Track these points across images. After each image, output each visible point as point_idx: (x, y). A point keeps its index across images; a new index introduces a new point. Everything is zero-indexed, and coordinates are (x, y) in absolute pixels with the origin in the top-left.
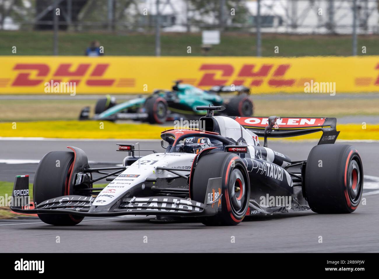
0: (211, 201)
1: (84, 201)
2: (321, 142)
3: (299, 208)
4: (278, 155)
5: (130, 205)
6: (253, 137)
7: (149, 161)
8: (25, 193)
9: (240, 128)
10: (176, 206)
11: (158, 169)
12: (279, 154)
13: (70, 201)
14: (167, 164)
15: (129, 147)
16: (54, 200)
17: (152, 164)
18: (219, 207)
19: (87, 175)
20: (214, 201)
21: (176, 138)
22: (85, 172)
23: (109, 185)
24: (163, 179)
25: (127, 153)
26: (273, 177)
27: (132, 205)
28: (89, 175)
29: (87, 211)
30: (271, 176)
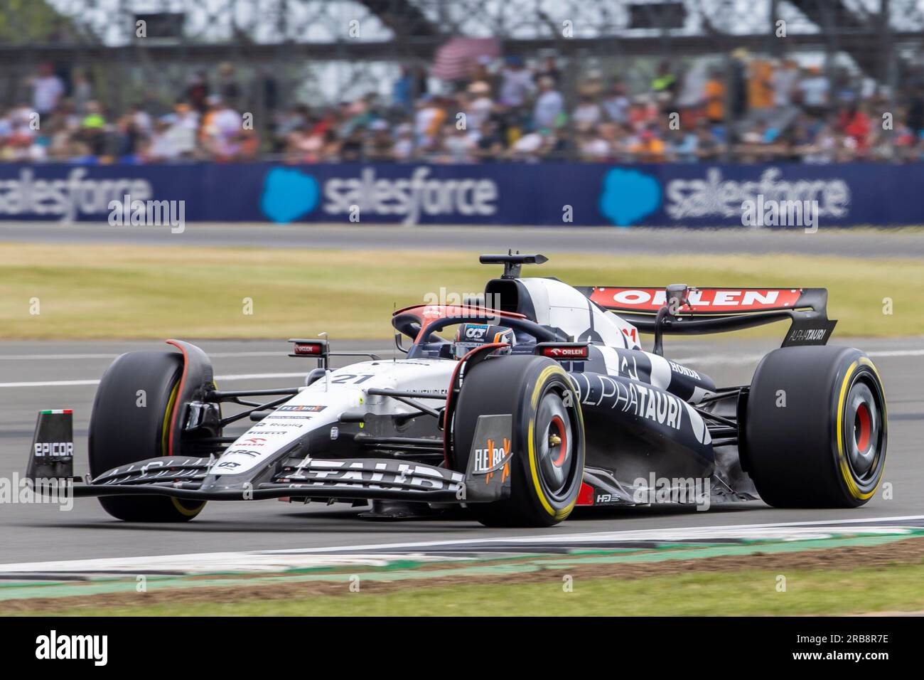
0: (482, 467)
1: (195, 468)
2: (787, 343)
3: (724, 495)
4: (682, 373)
5: (298, 475)
6: (625, 331)
7: (353, 376)
8: (63, 451)
9: (588, 308)
10: (405, 480)
11: (371, 393)
12: (685, 371)
13: (164, 469)
14: (395, 383)
15: (317, 348)
16: (131, 468)
17: (358, 382)
18: (505, 482)
19: (212, 406)
20: (490, 467)
21: (423, 325)
22: (206, 400)
23: (254, 429)
24: (383, 418)
25: (315, 360)
26: (654, 419)
27: (302, 474)
28: (216, 407)
29: (197, 488)
30: (651, 417)
